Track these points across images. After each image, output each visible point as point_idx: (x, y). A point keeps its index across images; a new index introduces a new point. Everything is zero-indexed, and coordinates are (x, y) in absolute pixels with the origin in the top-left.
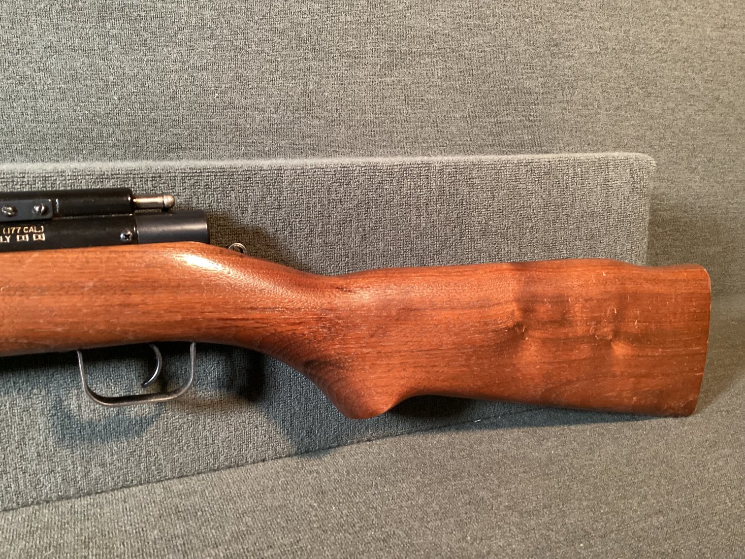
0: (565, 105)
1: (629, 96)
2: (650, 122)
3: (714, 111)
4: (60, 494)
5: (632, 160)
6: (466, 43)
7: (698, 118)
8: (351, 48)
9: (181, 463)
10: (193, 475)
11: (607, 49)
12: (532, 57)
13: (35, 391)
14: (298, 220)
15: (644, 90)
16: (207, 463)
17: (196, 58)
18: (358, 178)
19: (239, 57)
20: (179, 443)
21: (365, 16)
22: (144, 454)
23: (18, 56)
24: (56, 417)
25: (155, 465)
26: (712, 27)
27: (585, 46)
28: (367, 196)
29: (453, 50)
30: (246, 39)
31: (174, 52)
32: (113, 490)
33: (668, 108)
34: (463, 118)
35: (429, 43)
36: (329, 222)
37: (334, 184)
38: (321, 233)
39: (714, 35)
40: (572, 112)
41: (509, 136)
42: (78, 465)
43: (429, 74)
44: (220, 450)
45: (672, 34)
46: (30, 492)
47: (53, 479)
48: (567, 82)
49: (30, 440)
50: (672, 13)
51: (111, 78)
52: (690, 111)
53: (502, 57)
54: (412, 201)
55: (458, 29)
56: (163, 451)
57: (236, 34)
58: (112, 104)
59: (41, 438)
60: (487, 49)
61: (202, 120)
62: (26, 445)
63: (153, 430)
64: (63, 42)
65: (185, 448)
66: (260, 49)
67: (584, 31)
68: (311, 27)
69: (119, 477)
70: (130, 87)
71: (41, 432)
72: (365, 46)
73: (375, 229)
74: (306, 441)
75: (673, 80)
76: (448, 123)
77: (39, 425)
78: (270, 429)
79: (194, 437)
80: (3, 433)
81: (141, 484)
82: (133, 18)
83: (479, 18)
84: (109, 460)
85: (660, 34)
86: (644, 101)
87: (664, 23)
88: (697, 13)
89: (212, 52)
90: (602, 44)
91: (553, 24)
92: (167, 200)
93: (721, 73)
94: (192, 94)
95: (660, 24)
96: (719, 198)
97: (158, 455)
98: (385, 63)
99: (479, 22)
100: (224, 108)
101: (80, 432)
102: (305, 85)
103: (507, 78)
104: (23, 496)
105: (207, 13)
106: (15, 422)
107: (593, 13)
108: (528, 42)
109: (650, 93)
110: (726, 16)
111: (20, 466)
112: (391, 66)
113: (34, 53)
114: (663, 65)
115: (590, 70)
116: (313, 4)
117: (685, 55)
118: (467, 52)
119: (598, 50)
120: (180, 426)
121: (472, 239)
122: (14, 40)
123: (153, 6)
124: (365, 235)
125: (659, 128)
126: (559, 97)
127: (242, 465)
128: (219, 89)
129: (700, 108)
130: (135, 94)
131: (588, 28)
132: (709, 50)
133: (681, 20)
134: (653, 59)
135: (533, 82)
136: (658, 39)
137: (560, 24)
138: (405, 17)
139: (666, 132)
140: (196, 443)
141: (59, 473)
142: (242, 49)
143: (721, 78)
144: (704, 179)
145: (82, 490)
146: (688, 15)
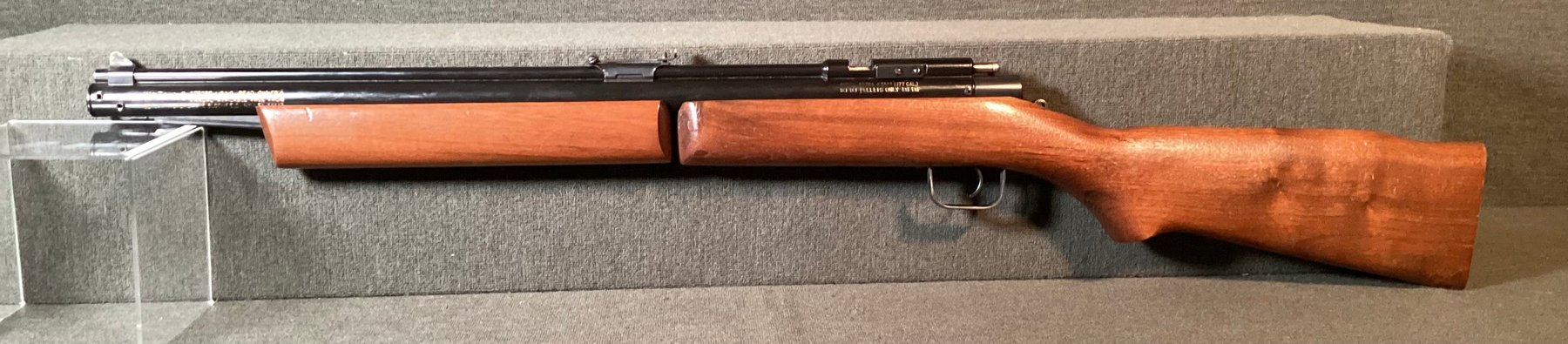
13: (889, 198)
22: (957, 256)
32: (932, 281)
54: (1189, 71)
73: (1153, 94)
74: (1082, 266)
81: (952, 280)
84: (932, 256)
92: (995, 67)
121: (1246, 106)
127: (1028, 279)
140: (995, 254)
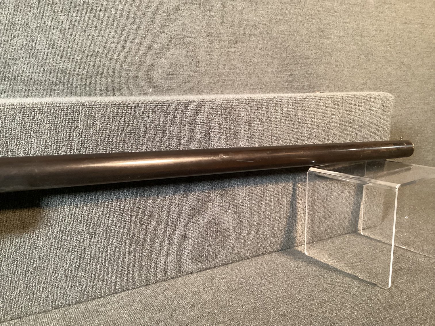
0: (327, 65)
1: (359, 61)
2: (370, 75)
3: (401, 69)
4: (77, 300)
5: (382, 96)
6: (275, 29)
7: (392, 73)
8: (213, 31)
9: (147, 277)
10: (153, 284)
11: (348, 34)
12: (309, 38)
14: (213, 131)
15: (366, 57)
16: (161, 276)
17: (125, 35)
18: (245, 106)
19: (150, 35)
20: (146, 265)
21: (220, 12)
23: (19, 32)
24: (76, 253)
25: (132, 279)
26: (400, 23)
27: (337, 32)
28: (249, 117)
29: (268, 33)
30: (154, 24)
31: (113, 31)
33: (378, 68)
34: (272, 72)
35: (255, 29)
36: (229, 132)
37: (232, 110)
38: (225, 138)
39: (401, 27)
40: (330, 69)
41: (296, 82)
42: (89, 281)
43: (255, 47)
44: (169, 268)
45: (381, 26)
46: (60, 299)
47: (74, 291)
48: (328, 52)
49: (60, 267)
50: (380, 15)
51: (76, 46)
52: (389, 69)
53: (293, 37)
55: (270, 21)
56: (137, 270)
57: (148, 21)
58: (76, 62)
59: (67, 266)
60: (286, 33)
61: (128, 72)
62: (58, 270)
63: (132, 258)
64: (47, 24)
65: (149, 268)
66: (162, 30)
67: (337, 23)
68: (191, 18)
69: (111, 288)
70: (87, 52)
71: (67, 262)
72: (220, 30)
75: (381, 52)
76: (264, 75)
77: (66, 257)
78: (196, 254)
79: (154, 261)
80: (45, 264)
82: (88, 10)
83: (282, 15)
85: (375, 26)
86: (366, 63)
87: (377, 20)
88: (392, 15)
89: (135, 32)
90: (345, 31)
91: (320, 19)
93: (405, 49)
94: (123, 57)
95: (374, 21)
96: (403, 117)
97: (134, 273)
98: (231, 40)
99: (282, 18)
100: (141, 66)
101: (90, 261)
102: (187, 52)
103: (296, 50)
104: (56, 303)
105: (132, 9)
106: (52, 256)
107: (341, 14)
108: (307, 30)
109: (370, 59)
110: (407, 17)
111: (55, 284)
112: (234, 42)
113: (29, 30)
114: (376, 43)
115: (339, 46)
116: (192, 5)
117: (387, 38)
118: (275, 34)
119: (344, 35)
120: (147, 255)
122: (17, 22)
123: (101, 4)
124: (248, 139)
125: (373, 78)
126: (324, 60)
128: (138, 54)
129: (394, 68)
130: (90, 56)
131: (339, 22)
132: (398, 36)
133: (385, 19)
134: (371, 40)
135: (310, 52)
136: (373, 29)
137: (324, 19)
138: (242, 14)
139: (377, 81)
141: (77, 287)
142: (151, 30)
143: (404, 51)
144: (396, 107)
145: (90, 297)
146: (388, 16)
